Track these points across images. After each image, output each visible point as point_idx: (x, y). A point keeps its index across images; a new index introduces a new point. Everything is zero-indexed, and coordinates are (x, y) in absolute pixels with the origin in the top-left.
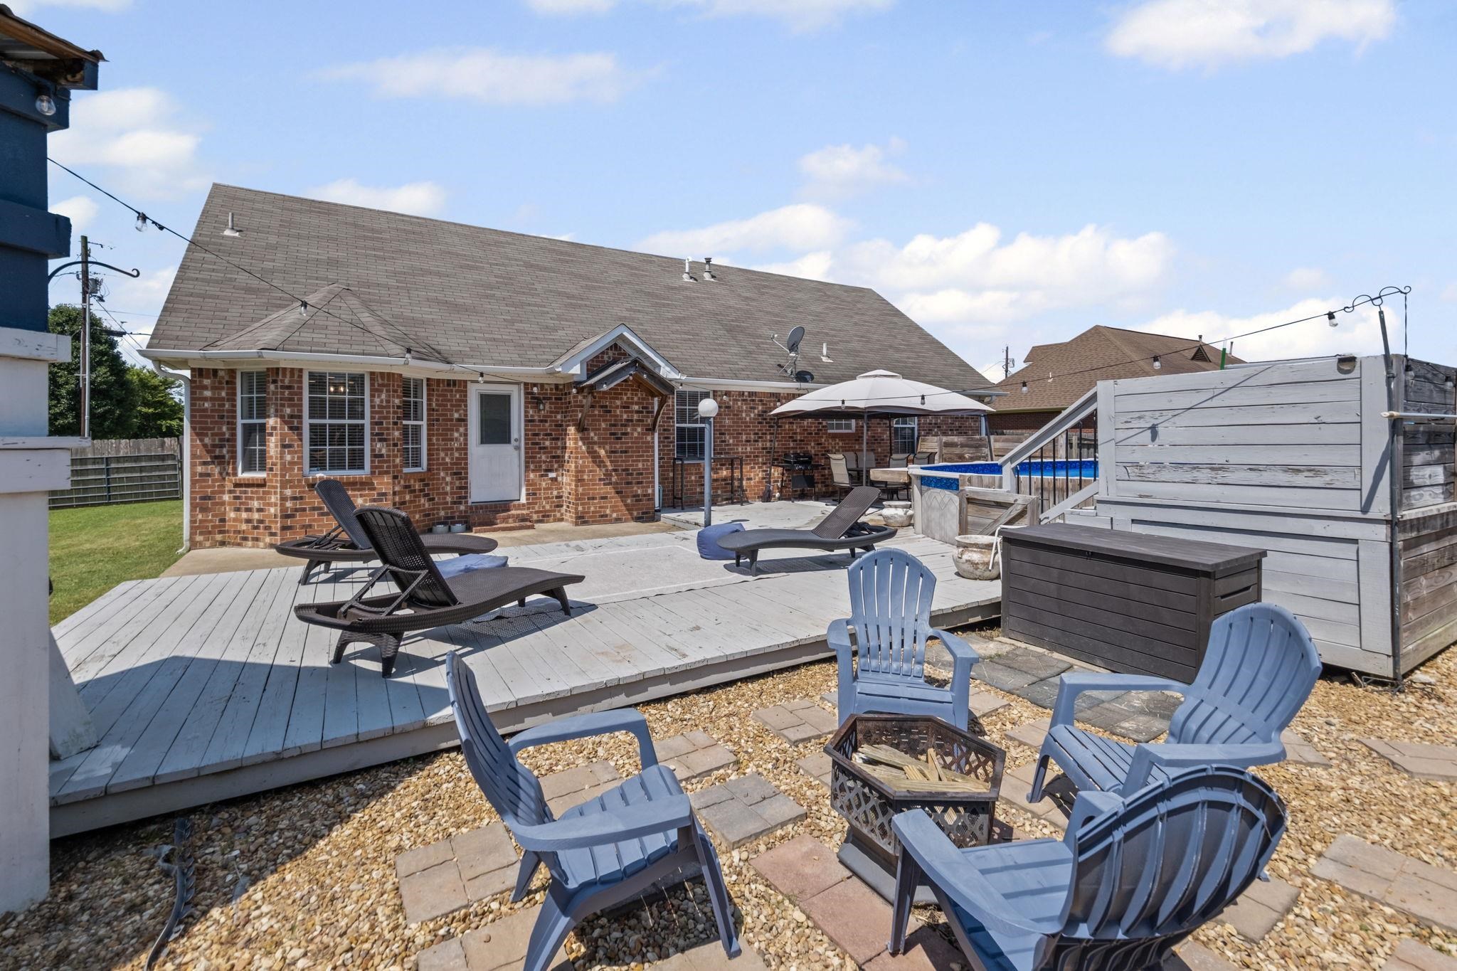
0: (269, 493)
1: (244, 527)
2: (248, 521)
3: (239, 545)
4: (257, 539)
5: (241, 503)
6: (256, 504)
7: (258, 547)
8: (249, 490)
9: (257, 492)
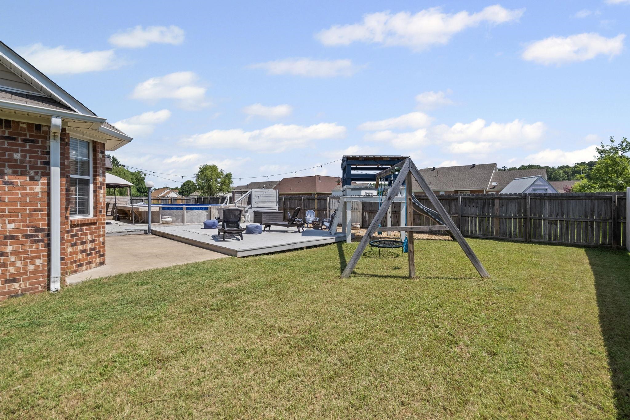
0: (99, 228)
1: (80, 256)
2: (83, 251)
3: (75, 271)
4: (90, 263)
5: (77, 239)
6: (89, 238)
7: (91, 268)
8: (84, 228)
9: (90, 229)
